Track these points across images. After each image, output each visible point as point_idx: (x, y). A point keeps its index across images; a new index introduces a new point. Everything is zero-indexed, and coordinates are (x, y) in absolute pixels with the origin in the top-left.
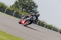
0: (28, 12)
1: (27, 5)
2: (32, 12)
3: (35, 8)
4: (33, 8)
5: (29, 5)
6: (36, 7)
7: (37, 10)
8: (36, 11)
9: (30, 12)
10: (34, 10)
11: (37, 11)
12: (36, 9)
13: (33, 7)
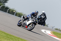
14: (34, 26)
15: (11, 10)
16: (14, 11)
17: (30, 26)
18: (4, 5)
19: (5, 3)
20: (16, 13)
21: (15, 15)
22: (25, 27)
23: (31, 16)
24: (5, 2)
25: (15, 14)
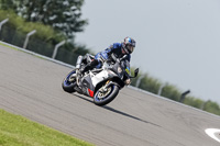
0: (50, 23)
2: (64, 21)
3: (73, 8)
4: (65, 6)
6: (76, 4)
7: (80, 15)
8: (78, 20)
9: (56, 21)
10: (68, 14)
11: (82, 18)
12: (77, 12)
13: (66, 3)
17: (104, 88)
18: (69, 40)
19: (74, 33)
22: (86, 94)
23: (109, 54)
24: (76, 31)
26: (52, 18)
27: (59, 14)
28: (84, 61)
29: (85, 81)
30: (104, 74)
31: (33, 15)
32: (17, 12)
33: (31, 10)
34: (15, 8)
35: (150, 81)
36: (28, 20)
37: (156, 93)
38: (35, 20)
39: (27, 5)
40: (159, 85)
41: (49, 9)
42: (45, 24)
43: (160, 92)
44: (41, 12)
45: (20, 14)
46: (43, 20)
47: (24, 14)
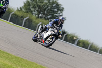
0: (48, 19)
1: (46, 6)
3: (59, 12)
5: (49, 8)
6: (60, 10)
9: (51, 18)
10: (57, 15)
12: (61, 14)
13: (56, 10)
14: (54, 39)
15: (70, 35)
16: (75, 38)
20: (77, 40)
21: (77, 45)
25: (76, 43)
26: (49, 17)
27: (52, 15)
28: (42, 28)
29: (41, 36)
30: (49, 33)
31: (40, 15)
32: (32, 14)
33: (39, 13)
34: (32, 12)
35: (94, 46)
36: (38, 17)
37: (97, 52)
38: (41, 18)
39: (37, 11)
40: (98, 48)
41: (48, 13)
42: (46, 20)
43: (99, 51)
44: (44, 14)
45: (34, 15)
46: (45, 18)
47: (36, 15)
